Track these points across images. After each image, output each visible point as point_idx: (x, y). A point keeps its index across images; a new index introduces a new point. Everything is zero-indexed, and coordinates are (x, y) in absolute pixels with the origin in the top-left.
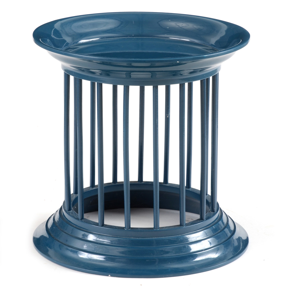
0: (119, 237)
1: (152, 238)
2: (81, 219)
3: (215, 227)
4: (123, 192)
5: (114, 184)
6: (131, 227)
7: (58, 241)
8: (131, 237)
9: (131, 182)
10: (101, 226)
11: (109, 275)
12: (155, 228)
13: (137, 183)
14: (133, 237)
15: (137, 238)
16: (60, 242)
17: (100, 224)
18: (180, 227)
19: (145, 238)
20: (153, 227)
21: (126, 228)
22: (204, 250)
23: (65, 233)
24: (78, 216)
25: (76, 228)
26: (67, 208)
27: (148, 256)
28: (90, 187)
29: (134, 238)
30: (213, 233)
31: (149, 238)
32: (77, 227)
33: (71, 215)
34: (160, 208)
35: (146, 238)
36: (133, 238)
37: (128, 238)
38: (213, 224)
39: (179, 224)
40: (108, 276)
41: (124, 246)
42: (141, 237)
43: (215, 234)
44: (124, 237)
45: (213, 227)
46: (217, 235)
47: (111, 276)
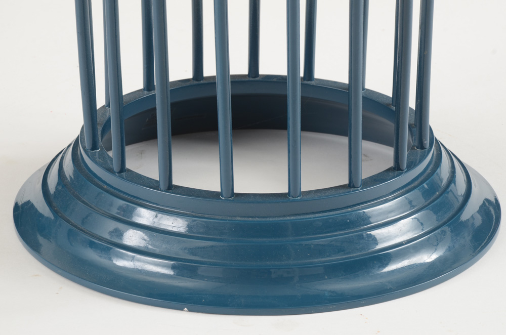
0: (206, 216)
1: (285, 218)
2: (118, 171)
3: (427, 184)
4: (214, 99)
5: (197, 82)
6: (236, 191)
7: (68, 221)
8: (235, 216)
9: (233, 76)
10: (164, 191)
11: (186, 309)
12: (291, 194)
13: (247, 79)
14: (241, 217)
15: (250, 219)
16: (73, 225)
17: (162, 186)
18: (348, 190)
19: (268, 219)
20: (286, 191)
21: (224, 195)
22: (406, 244)
23: (83, 202)
24: (112, 164)
25: (107, 191)
26: (88, 144)
27: (276, 263)
28: (144, 89)
29: (243, 219)
30: (425, 199)
31: (277, 219)
32: (112, 190)
33: (97, 160)
34: (303, 129)
35: (271, 219)
36: (239, 219)
37: (229, 218)
38: (422, 178)
39: (346, 182)
40: (182, 309)
41: (218, 237)
42: (258, 217)
43: (428, 202)
44: (220, 218)
45: (423, 187)
46: (433, 204)
47: (190, 310)
